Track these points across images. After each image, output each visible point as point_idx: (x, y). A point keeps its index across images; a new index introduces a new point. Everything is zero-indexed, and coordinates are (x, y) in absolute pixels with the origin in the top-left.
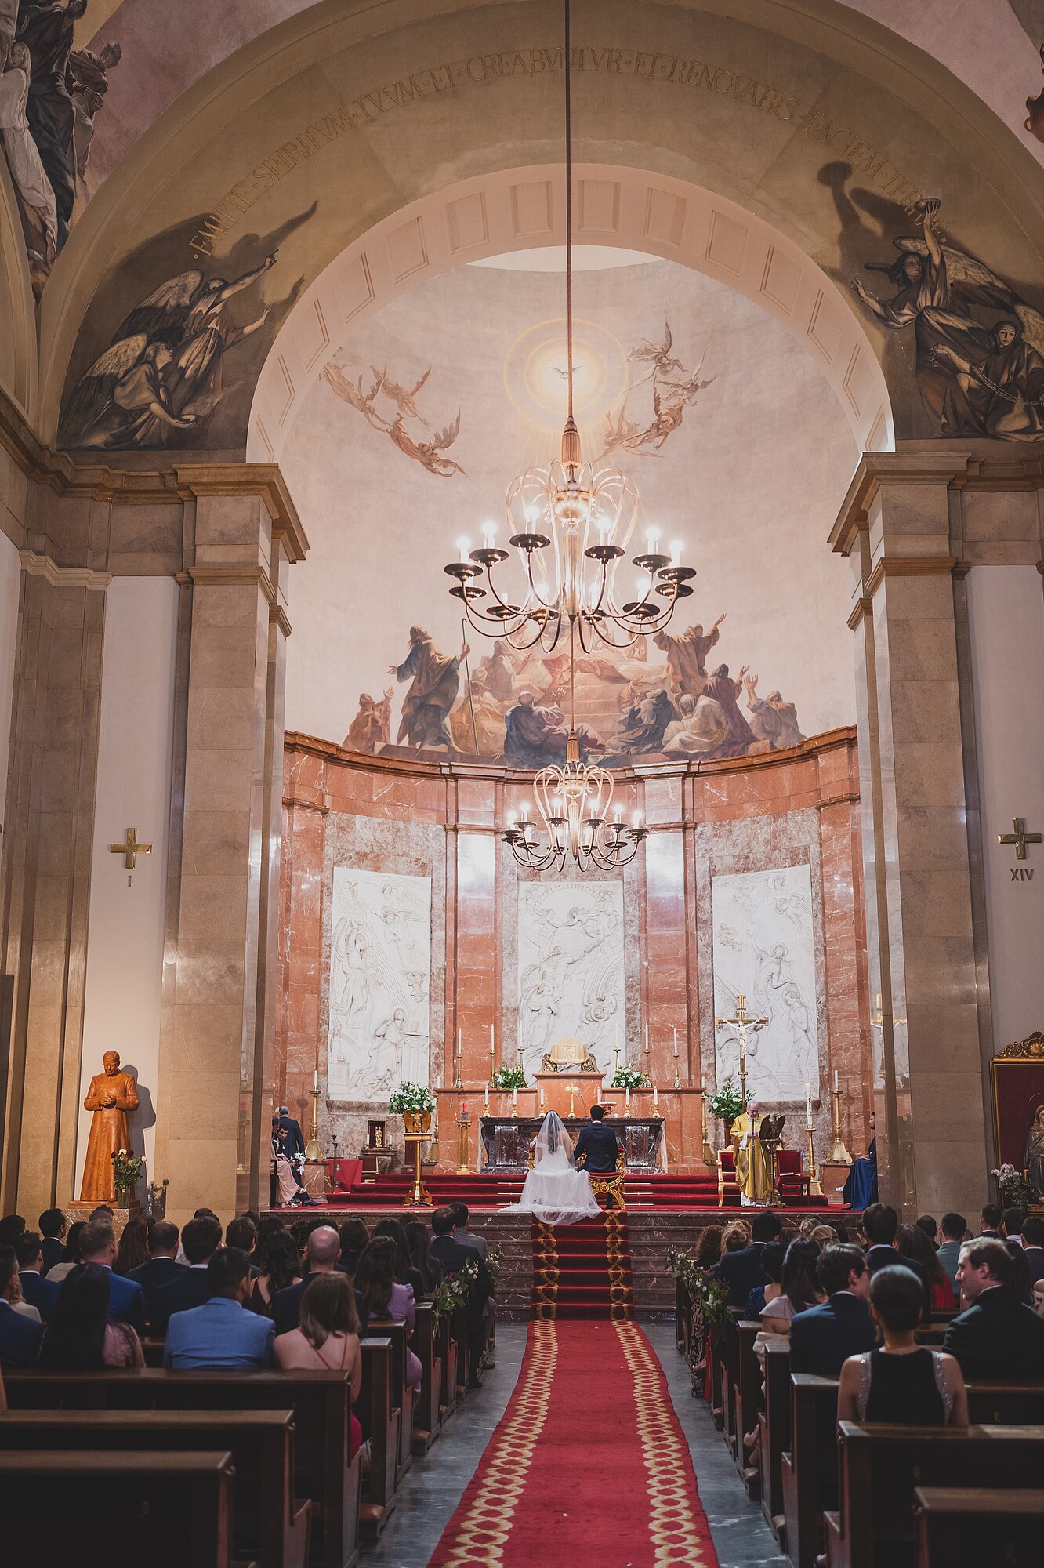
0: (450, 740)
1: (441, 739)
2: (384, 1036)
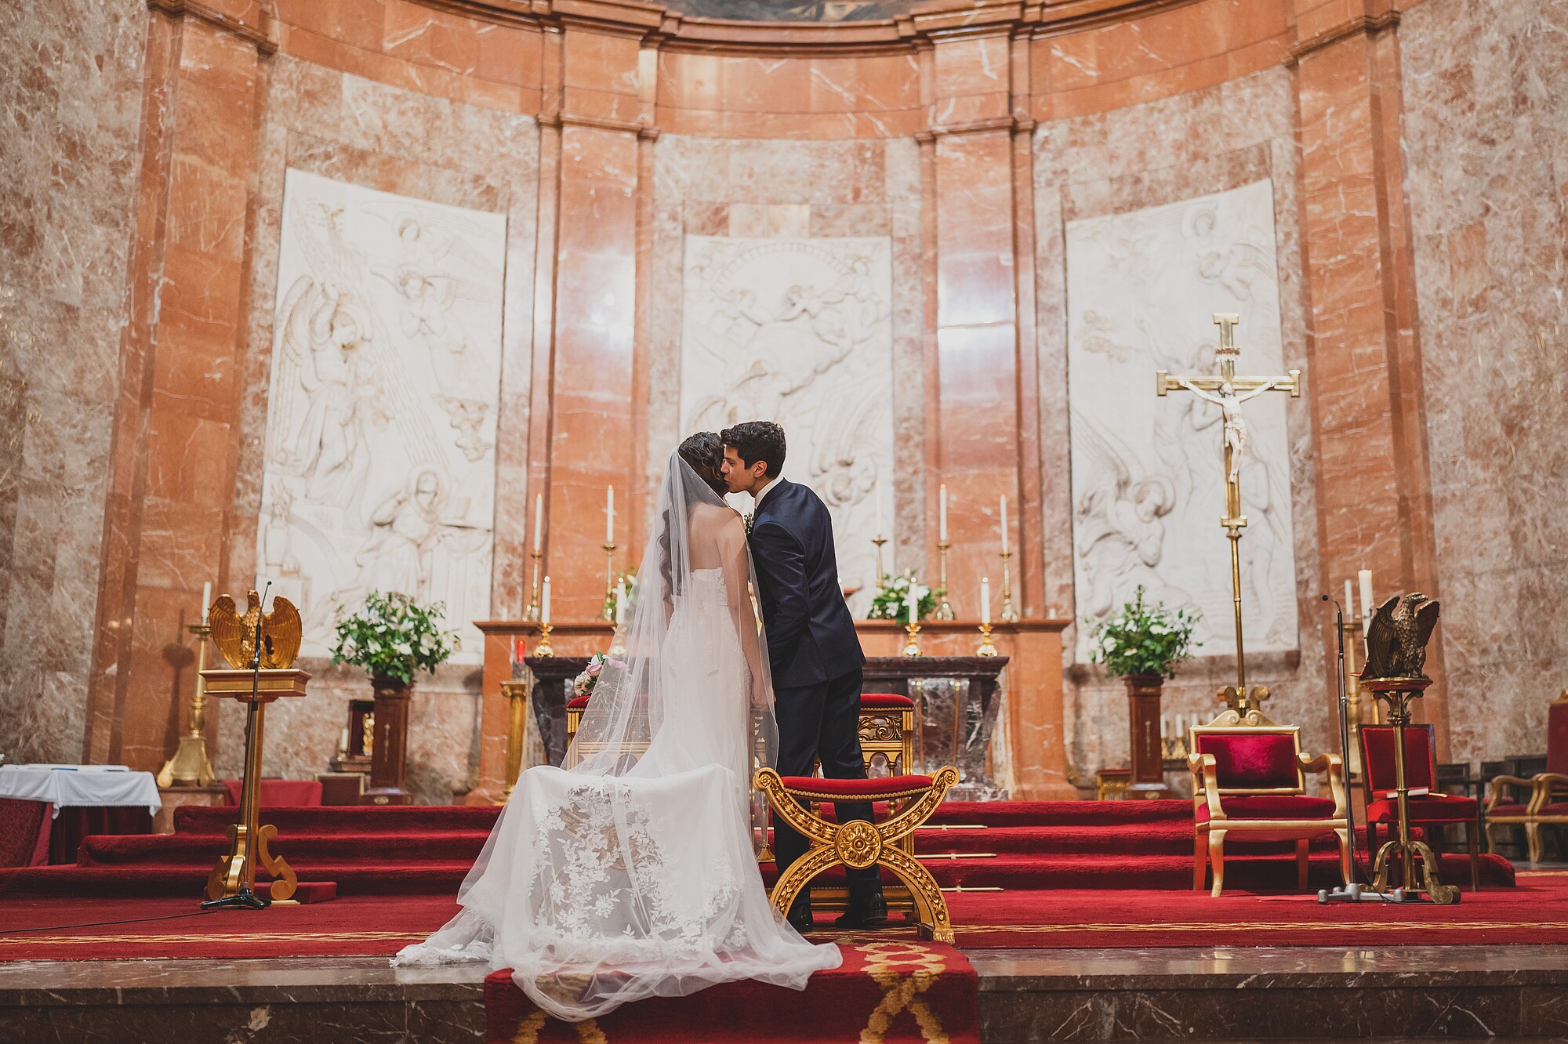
2: (391, 523)
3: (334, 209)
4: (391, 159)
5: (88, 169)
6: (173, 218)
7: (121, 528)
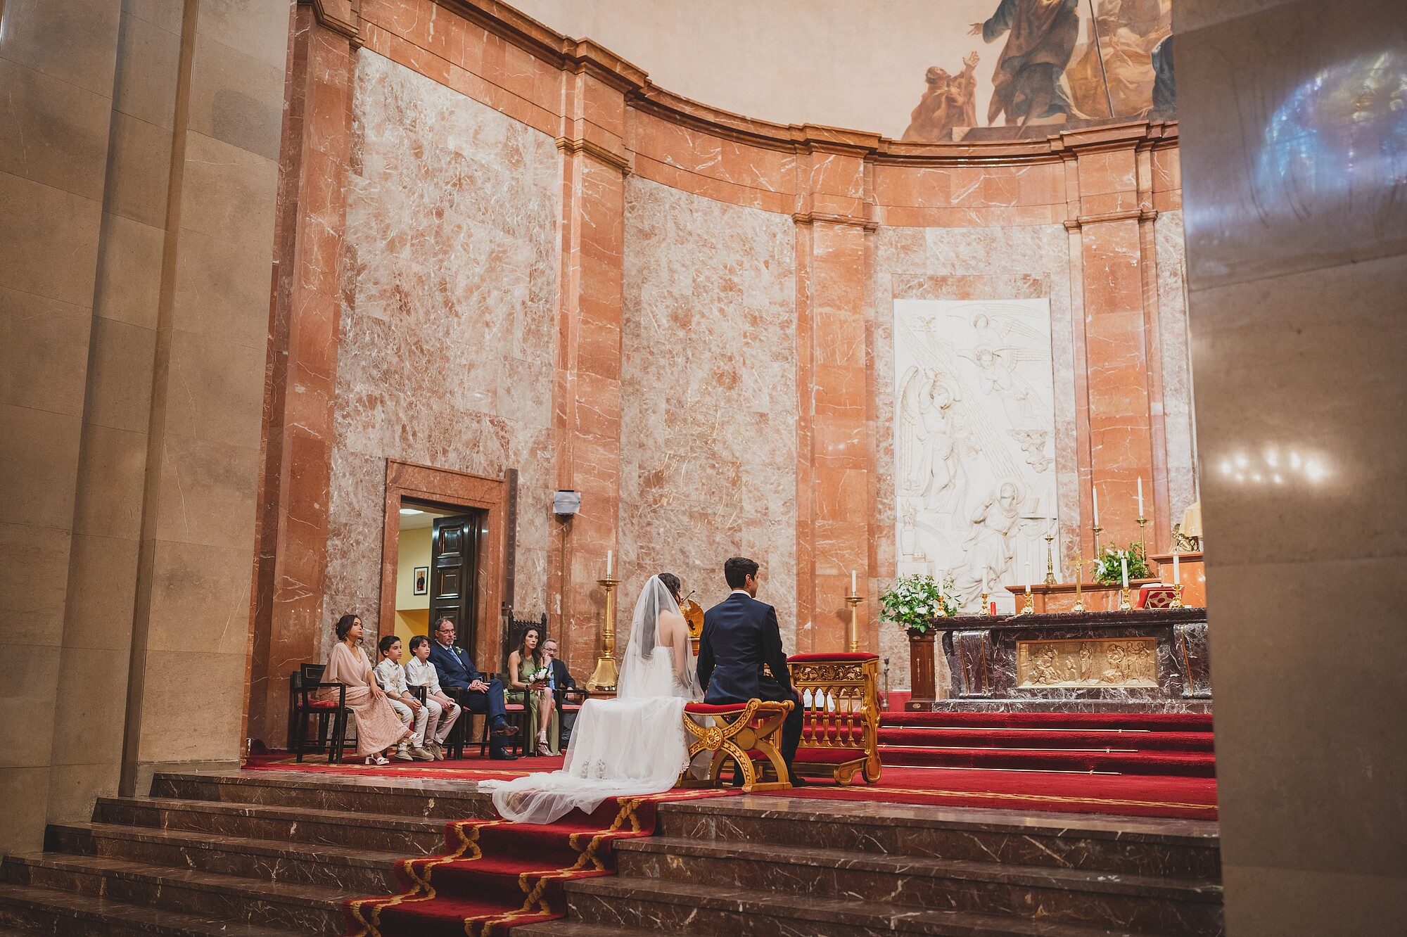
0: (1069, 106)
1: (1056, 107)
2: (984, 520)
3: (928, 319)
4: (963, 277)
5: (766, 330)
6: (818, 348)
7: (806, 541)
